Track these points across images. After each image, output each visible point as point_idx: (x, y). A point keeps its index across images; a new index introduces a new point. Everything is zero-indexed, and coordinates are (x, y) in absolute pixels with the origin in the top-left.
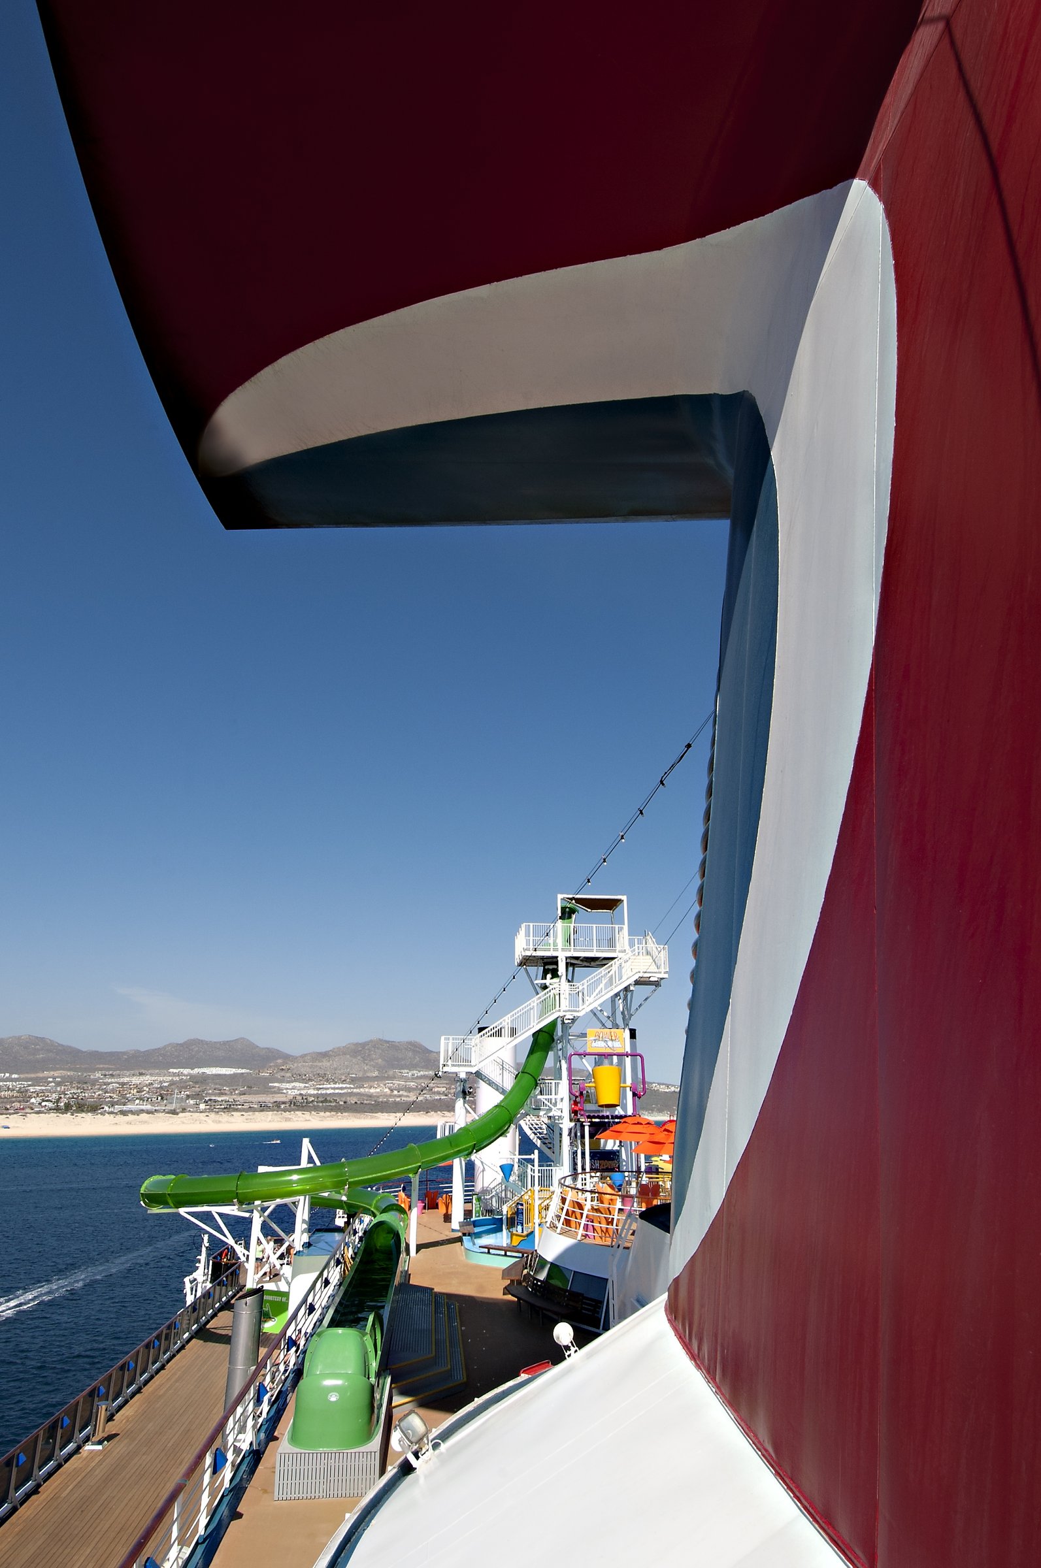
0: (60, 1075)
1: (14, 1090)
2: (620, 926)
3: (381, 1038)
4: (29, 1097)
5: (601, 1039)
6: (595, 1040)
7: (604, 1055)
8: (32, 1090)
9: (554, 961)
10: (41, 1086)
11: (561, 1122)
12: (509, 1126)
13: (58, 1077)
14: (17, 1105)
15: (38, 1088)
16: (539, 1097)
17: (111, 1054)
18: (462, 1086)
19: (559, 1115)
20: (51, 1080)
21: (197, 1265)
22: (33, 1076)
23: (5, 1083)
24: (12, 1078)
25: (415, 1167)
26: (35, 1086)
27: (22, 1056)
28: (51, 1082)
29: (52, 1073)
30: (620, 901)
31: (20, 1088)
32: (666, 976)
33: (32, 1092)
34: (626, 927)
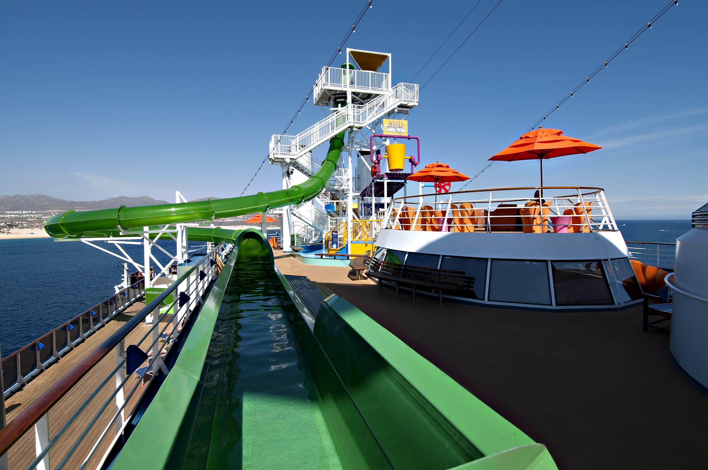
0: (57, 211)
1: (34, 218)
2: (386, 74)
3: (213, 197)
4: (43, 221)
5: (392, 126)
6: (388, 127)
7: (394, 137)
8: (44, 218)
9: (343, 95)
10: (48, 216)
11: (348, 192)
12: (322, 190)
13: (56, 212)
14: (37, 224)
15: (47, 217)
16: (336, 177)
17: (82, 202)
18: (287, 169)
19: (347, 188)
20: (53, 213)
21: (122, 279)
22: (43, 212)
23: (30, 215)
24: (33, 213)
25: (265, 207)
26: (45, 216)
27: (36, 203)
28: (53, 214)
29: (53, 211)
30: (386, 57)
31: (38, 217)
32: (417, 104)
33: (44, 219)
34: (390, 75)
